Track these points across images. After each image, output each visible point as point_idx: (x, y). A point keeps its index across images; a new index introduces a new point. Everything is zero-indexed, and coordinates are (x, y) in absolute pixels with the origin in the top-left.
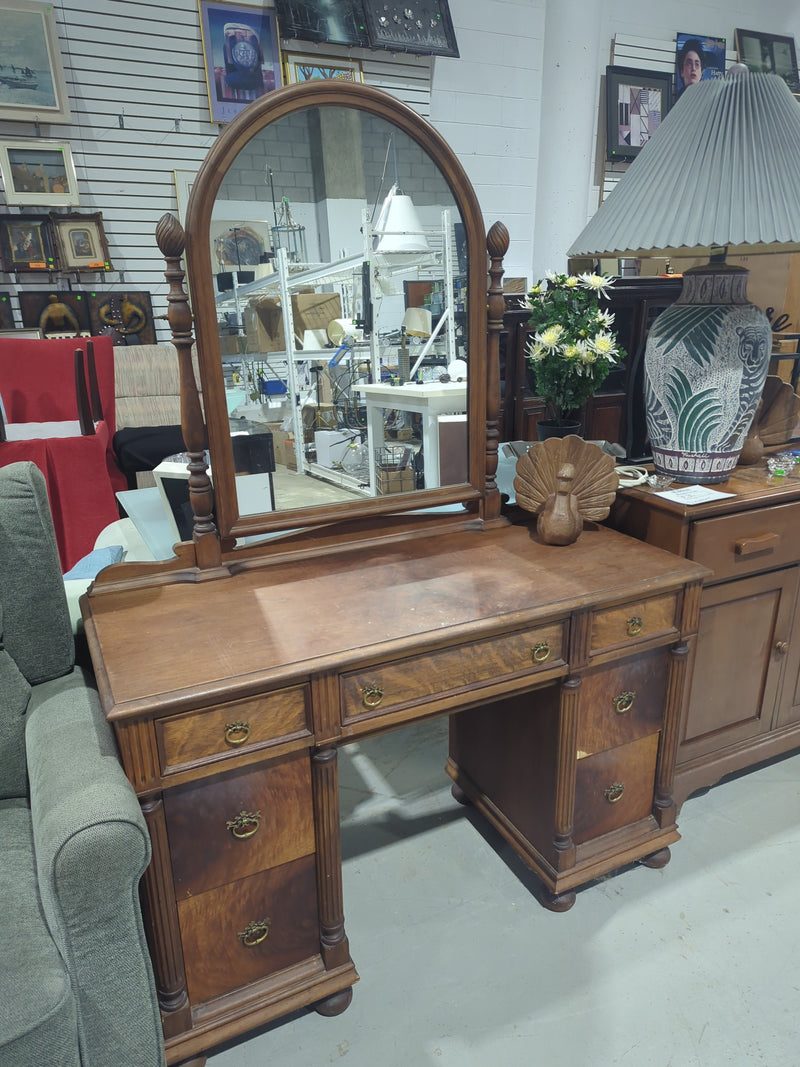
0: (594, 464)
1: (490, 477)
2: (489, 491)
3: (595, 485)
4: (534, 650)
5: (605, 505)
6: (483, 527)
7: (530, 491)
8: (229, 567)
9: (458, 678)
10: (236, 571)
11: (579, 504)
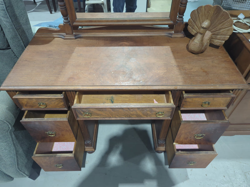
0: (224, 21)
1: (181, 16)
2: (178, 22)
3: (221, 31)
4: (157, 113)
5: (223, 40)
6: (173, 36)
7: (194, 26)
8: (75, 35)
9: (123, 115)
10: (77, 37)
11: (211, 37)
